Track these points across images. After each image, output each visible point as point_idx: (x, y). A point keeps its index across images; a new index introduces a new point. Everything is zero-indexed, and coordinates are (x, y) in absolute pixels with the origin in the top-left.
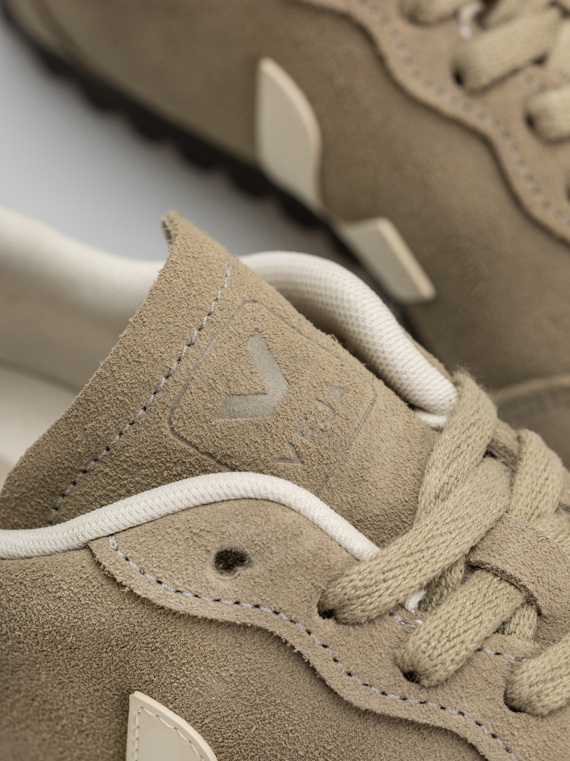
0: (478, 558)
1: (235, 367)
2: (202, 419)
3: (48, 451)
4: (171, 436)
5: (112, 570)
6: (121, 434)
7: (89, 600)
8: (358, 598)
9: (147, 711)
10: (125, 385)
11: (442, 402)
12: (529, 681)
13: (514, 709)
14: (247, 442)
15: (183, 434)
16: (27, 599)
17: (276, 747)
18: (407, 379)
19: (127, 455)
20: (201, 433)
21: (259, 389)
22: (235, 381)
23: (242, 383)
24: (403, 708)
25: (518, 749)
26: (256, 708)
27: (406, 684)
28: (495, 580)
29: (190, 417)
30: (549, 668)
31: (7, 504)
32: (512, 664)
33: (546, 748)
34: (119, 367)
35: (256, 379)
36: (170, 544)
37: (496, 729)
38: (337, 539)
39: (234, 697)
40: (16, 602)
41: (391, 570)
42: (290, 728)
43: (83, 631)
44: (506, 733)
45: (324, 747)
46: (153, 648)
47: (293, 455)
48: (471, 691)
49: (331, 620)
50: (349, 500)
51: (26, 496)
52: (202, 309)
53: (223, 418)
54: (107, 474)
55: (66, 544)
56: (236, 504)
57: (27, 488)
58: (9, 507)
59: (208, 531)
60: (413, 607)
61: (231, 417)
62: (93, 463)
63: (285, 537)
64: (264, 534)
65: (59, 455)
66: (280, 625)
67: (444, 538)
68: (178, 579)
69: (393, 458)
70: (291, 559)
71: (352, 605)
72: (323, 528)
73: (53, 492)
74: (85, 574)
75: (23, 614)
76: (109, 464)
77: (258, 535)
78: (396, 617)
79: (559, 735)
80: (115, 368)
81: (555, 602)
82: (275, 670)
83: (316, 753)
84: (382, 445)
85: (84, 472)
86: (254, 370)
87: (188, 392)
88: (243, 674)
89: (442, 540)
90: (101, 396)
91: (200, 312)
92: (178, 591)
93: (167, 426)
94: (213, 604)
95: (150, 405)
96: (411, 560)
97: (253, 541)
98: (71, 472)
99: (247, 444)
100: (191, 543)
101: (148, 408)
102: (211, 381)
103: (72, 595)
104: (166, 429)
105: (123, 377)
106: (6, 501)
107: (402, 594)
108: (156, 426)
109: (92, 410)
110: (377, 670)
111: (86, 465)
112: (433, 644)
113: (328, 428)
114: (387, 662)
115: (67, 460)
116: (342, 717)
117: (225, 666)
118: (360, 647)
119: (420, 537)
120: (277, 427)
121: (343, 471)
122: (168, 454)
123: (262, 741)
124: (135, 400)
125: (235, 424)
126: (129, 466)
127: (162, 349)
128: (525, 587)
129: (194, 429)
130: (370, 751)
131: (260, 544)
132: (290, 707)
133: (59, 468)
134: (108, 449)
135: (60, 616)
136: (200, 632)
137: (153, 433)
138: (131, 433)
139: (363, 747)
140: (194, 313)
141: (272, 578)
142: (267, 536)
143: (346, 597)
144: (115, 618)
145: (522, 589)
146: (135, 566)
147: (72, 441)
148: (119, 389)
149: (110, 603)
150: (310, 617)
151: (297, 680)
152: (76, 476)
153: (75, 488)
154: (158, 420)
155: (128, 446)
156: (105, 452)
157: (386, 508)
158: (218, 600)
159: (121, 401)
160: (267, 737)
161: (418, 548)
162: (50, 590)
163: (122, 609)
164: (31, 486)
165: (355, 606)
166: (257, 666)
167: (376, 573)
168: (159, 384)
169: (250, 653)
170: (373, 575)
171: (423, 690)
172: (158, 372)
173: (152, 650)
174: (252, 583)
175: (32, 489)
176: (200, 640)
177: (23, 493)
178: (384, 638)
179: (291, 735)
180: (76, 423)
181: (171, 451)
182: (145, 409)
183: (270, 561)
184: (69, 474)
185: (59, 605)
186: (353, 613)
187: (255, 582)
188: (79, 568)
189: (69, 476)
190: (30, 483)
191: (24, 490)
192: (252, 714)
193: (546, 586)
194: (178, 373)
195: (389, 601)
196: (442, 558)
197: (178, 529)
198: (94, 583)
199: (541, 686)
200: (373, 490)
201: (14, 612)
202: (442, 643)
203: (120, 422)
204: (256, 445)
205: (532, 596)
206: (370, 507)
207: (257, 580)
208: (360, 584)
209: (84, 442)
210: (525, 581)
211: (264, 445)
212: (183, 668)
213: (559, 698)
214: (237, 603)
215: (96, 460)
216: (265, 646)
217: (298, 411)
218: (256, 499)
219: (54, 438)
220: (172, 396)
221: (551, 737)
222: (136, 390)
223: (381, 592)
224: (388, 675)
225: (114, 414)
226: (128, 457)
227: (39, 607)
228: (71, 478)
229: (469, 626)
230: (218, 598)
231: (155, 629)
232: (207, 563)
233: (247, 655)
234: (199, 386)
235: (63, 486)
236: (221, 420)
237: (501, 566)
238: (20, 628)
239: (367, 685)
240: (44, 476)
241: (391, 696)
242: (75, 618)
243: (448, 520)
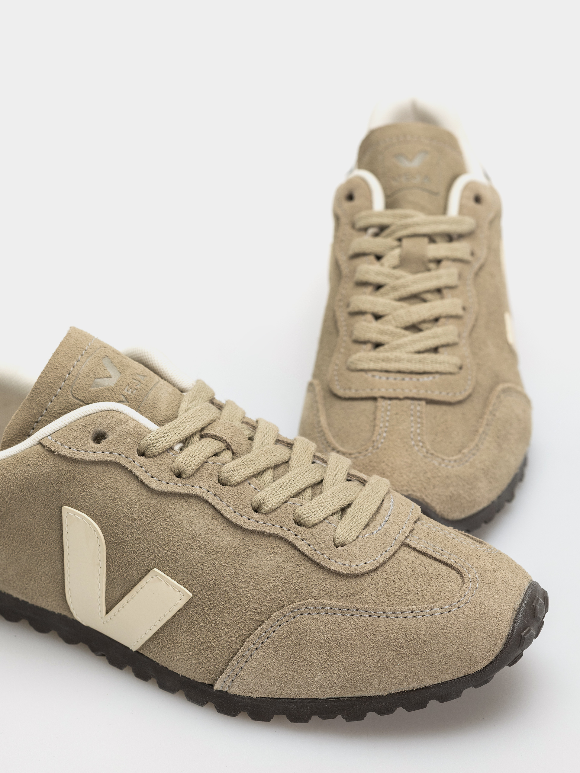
0: (205, 432)
1: (97, 368)
2: (85, 389)
3: (21, 415)
4: (72, 398)
5: (49, 446)
6: (51, 402)
7: (41, 462)
8: (153, 444)
9: (70, 513)
10: (51, 379)
11: (189, 386)
12: (227, 470)
13: (223, 485)
14: (105, 396)
15: (77, 396)
16: (15, 470)
17: (125, 517)
18: (174, 378)
19: (55, 410)
20: (85, 395)
21: (108, 376)
22: (98, 373)
23: (101, 373)
24: (176, 488)
25: (225, 499)
26: (115, 500)
27: (176, 479)
28: (213, 440)
29: (80, 389)
30: (235, 465)
31: (5, 444)
32: (220, 466)
33: (237, 498)
34: (49, 372)
35: (107, 372)
36: (73, 432)
37: (215, 492)
38: (143, 424)
39: (105, 497)
40: (11, 472)
41: (167, 433)
42: (130, 507)
43: (40, 478)
44: (220, 493)
45: (145, 513)
46: (70, 481)
47: (124, 400)
48: (204, 478)
49: (143, 457)
50: (149, 416)
51: (13, 439)
52: (82, 348)
53: (93, 388)
54: (47, 420)
55: (30, 444)
56: (100, 413)
57: (13, 434)
58: (6, 445)
59: (89, 424)
60: (177, 449)
61: (97, 387)
62: (40, 417)
63: (121, 423)
64: (112, 423)
65: (26, 416)
66: (122, 459)
67: (189, 423)
68: (78, 445)
69: (167, 400)
70: (124, 432)
71: (151, 447)
72: (137, 420)
73: (25, 435)
74: (39, 452)
75: (14, 477)
76: (47, 416)
77: (109, 423)
78: (171, 453)
79: (242, 492)
80: (47, 372)
81: (239, 448)
82: (121, 481)
83: (142, 516)
84: (162, 395)
85: (37, 422)
86: (106, 369)
87: (78, 378)
88: (108, 485)
89: (188, 423)
90: (42, 385)
91: (82, 349)
92: (78, 451)
93: (70, 394)
94: (93, 454)
95: (63, 386)
96: (175, 430)
97: (108, 426)
98: (32, 423)
99: (104, 397)
100: (82, 430)
101: (62, 388)
102: (87, 373)
103: (34, 462)
104: (70, 395)
105: (50, 376)
106: (5, 443)
107: (172, 442)
108: (66, 395)
109: (38, 392)
110: (164, 474)
111: (38, 419)
112: (186, 459)
113: (138, 388)
114: (168, 470)
115: (29, 418)
116: (152, 498)
117: (101, 482)
118: (156, 465)
119: (178, 422)
120: (117, 389)
121: (146, 405)
122: (72, 407)
123: (119, 516)
124: (56, 385)
125: (99, 390)
126: (56, 415)
127: (66, 363)
128: (225, 441)
129: (82, 394)
130: (164, 511)
131: (111, 427)
132: (129, 497)
133: (26, 422)
134: (46, 410)
135: (30, 473)
136: (89, 469)
137: (64, 398)
138: (55, 400)
139: (161, 509)
140: (79, 349)
141: (117, 440)
142: (113, 424)
143: (148, 444)
144: (53, 468)
145: (224, 442)
146: (59, 444)
147: (31, 409)
148: (49, 381)
149: (50, 462)
150: (134, 455)
151: (131, 484)
152: (34, 425)
153: (34, 431)
154: (66, 392)
155: (55, 406)
156: (45, 411)
157: (165, 417)
158: (95, 452)
159: (50, 386)
160: (121, 513)
161: (178, 426)
162: (25, 462)
163: (55, 464)
164: (15, 433)
165: (152, 448)
166: (113, 480)
167: (160, 434)
168: (65, 377)
169: (110, 475)
170: (158, 435)
171: (184, 480)
172: (65, 372)
173: (70, 482)
174: (109, 443)
175: (15, 434)
176: (89, 472)
177: (12, 437)
178: (166, 461)
179: (131, 510)
180: (32, 400)
181: (73, 405)
182: (60, 389)
183: (116, 434)
184: (31, 424)
185: (29, 468)
186: (152, 451)
187: (110, 443)
188: (36, 451)
189: (31, 426)
190: (15, 432)
191: (12, 436)
192: (114, 503)
193: (235, 442)
194: (73, 372)
195: (166, 445)
196: (188, 430)
197: (76, 426)
198: (43, 455)
199: (233, 472)
200: (159, 411)
201: (10, 477)
202: (189, 458)
203: (50, 396)
204: (108, 397)
205: (229, 445)
206: (158, 418)
207: (110, 442)
208: (154, 438)
209: (36, 408)
210: (225, 438)
211: (112, 397)
212: (83, 487)
213: (241, 477)
214: (103, 452)
215: (41, 416)
216: (117, 471)
217: (125, 382)
218: (108, 411)
219: (23, 409)
220: (72, 381)
221: (239, 494)
222: (56, 380)
223: (163, 441)
224: (168, 475)
225: (48, 392)
226: (55, 411)
227: (20, 472)
228: (32, 426)
229: (201, 452)
230: (95, 451)
231: (70, 471)
232: (89, 437)
233: (109, 476)
234: (83, 376)
235: (29, 431)
236: (93, 389)
237: (214, 433)
238: (13, 485)
239: (160, 480)
240: (20, 427)
241: (170, 484)
242: (36, 473)
243: (191, 417)
